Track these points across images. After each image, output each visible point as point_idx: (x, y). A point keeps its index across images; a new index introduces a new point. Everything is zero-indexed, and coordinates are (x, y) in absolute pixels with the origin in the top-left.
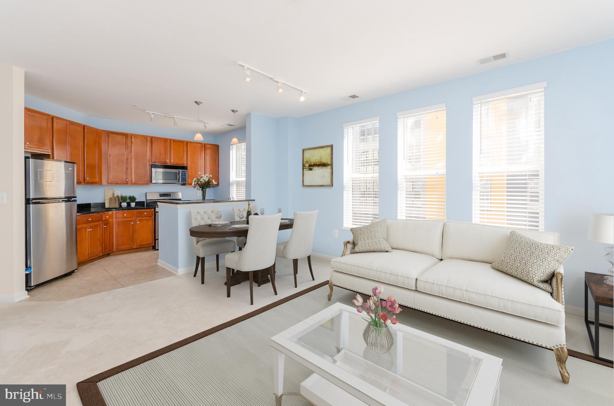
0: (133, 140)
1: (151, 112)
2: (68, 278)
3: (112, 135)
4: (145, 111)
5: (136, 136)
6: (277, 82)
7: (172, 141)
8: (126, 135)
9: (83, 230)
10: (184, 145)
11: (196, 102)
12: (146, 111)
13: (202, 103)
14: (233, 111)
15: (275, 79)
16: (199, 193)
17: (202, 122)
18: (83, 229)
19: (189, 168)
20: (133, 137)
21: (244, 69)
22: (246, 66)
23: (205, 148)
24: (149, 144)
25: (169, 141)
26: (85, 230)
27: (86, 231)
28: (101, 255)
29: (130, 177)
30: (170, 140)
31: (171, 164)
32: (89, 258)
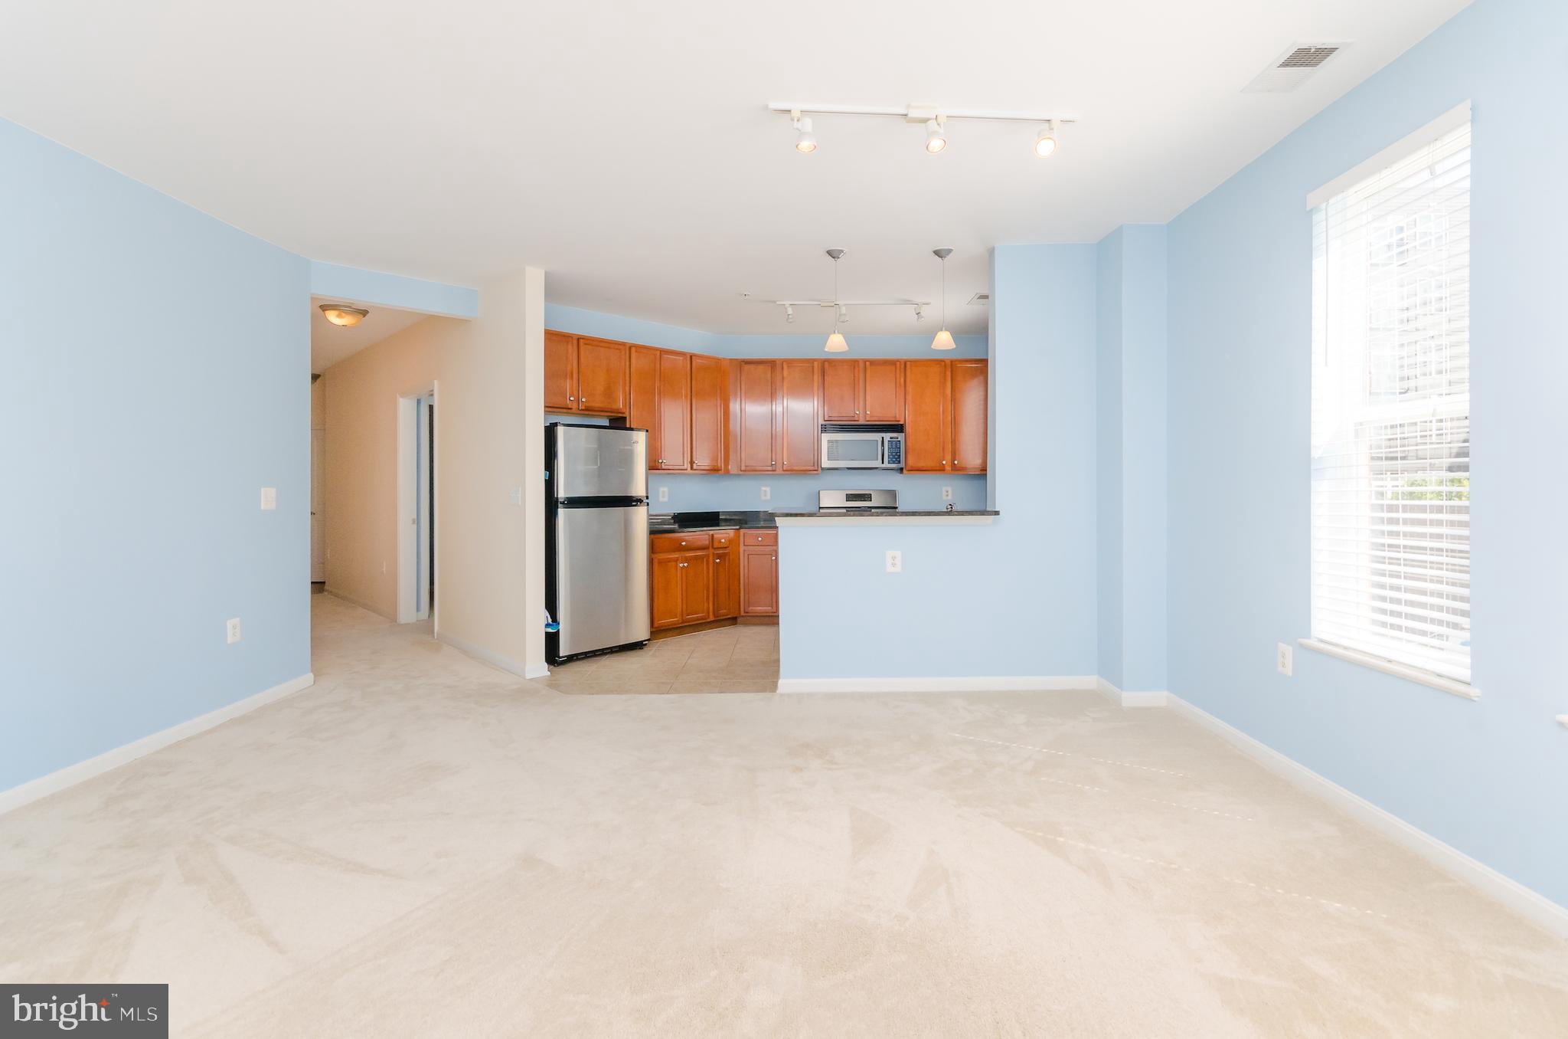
0: (785, 373)
1: (787, 303)
2: (630, 653)
3: (746, 367)
4: (775, 302)
5: (790, 362)
6: (925, 121)
7: (868, 363)
8: (772, 364)
9: (670, 564)
10: (898, 371)
11: (829, 253)
12: (778, 303)
13: (842, 251)
14: (937, 253)
15: (913, 114)
16: (944, 493)
17: (908, 302)
18: (669, 562)
19: (908, 428)
20: (785, 366)
21: (793, 120)
22: (796, 107)
23: (952, 371)
24: (817, 377)
25: (861, 365)
26: (674, 563)
27: (676, 566)
28: (712, 618)
29: (779, 457)
30: (865, 361)
31: (868, 419)
32: (682, 623)
